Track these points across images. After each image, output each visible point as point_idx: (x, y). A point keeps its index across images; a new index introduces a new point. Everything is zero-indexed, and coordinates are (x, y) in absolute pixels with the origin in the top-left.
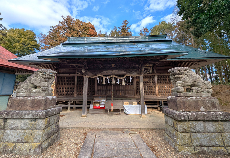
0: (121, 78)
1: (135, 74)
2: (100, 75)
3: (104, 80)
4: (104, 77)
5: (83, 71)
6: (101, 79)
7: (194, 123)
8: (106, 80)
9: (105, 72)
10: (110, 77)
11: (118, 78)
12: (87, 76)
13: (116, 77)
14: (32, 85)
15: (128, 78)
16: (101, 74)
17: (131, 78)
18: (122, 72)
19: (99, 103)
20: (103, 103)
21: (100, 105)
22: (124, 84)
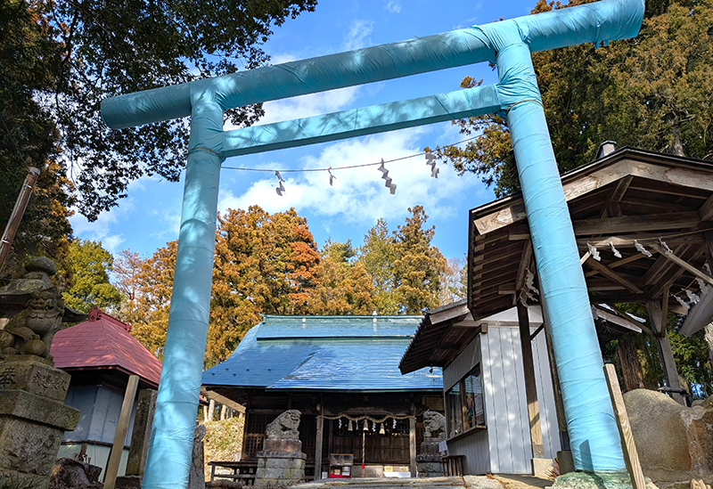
0: (378, 422)
1: (402, 415)
2: (344, 416)
3: (350, 424)
4: (351, 419)
5: (318, 408)
6: (345, 421)
7: (432, 464)
8: (354, 423)
9: (351, 411)
10: (361, 418)
11: (374, 421)
12: (323, 417)
13: (371, 419)
14: (281, 427)
15: (390, 421)
16: (346, 413)
17: (395, 422)
18: (381, 411)
19: (341, 468)
20: (346, 469)
21: (341, 472)
22: (382, 431)
